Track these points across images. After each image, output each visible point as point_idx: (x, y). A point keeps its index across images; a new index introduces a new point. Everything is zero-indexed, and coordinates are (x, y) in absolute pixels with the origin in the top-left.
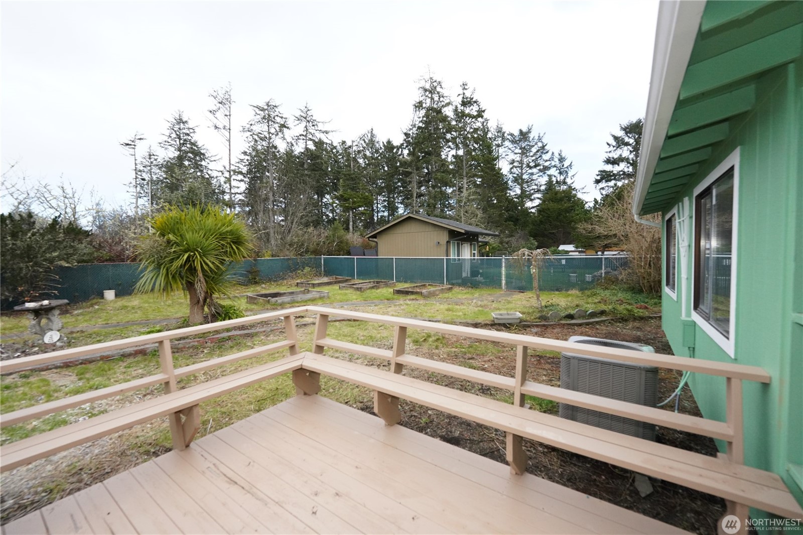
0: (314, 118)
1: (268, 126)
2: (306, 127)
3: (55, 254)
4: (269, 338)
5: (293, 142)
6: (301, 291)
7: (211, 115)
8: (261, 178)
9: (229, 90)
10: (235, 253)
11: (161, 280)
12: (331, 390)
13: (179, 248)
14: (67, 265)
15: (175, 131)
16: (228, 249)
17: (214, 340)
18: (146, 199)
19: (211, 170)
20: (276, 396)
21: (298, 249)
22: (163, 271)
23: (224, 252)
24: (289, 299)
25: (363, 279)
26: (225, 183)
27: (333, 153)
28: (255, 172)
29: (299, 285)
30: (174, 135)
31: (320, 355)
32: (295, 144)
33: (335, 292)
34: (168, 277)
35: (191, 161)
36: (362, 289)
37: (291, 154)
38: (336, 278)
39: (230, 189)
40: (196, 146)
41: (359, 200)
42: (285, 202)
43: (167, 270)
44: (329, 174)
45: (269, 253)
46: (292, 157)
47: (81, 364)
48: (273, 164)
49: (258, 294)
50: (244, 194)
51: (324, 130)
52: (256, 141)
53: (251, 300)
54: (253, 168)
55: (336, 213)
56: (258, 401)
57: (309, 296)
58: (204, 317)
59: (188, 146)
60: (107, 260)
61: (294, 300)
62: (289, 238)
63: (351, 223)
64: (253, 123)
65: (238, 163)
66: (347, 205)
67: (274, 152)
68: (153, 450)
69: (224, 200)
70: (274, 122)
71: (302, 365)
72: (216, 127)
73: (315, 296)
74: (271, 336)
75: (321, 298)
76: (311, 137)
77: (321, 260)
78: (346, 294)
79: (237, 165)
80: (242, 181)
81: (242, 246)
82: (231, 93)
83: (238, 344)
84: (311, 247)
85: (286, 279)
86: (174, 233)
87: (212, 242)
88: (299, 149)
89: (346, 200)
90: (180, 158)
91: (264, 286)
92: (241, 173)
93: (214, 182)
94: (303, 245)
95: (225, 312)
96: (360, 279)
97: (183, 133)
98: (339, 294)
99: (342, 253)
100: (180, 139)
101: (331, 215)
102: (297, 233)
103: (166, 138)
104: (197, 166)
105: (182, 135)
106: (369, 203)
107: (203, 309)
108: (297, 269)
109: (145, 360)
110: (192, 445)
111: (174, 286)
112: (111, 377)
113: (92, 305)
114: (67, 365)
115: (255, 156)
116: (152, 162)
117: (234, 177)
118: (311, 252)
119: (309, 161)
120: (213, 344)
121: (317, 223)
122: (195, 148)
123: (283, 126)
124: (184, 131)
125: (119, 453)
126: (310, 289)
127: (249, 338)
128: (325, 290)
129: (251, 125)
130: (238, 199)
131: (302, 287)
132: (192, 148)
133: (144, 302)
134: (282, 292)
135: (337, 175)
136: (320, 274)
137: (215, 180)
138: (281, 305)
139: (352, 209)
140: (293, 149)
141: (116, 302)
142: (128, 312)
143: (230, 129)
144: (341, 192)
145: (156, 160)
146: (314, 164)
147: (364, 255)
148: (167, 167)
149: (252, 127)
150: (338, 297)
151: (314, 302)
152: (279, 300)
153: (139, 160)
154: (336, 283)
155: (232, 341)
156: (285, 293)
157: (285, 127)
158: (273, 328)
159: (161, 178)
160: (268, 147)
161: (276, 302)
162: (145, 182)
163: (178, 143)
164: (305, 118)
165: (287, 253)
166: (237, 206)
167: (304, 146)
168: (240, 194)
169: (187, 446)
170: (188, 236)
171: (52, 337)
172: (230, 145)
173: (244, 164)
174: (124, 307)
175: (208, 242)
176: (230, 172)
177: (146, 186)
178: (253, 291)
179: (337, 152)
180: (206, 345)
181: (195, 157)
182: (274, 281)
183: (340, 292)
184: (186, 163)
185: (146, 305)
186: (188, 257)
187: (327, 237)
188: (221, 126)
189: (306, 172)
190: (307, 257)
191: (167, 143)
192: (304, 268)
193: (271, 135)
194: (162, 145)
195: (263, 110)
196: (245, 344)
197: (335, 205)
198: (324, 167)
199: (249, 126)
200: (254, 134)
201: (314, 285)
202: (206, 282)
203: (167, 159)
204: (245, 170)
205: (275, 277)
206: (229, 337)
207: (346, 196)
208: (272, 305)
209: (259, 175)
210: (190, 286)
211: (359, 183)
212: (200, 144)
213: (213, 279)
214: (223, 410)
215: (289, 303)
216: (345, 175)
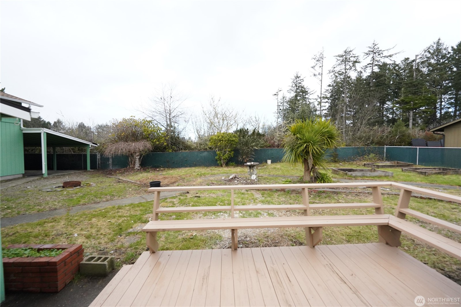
0: (380, 49)
1: (345, 65)
2: (373, 57)
3: (254, 144)
4: (348, 197)
5: (362, 70)
6: (369, 170)
7: (312, 69)
8: (338, 99)
9: (322, 52)
10: (329, 144)
11: (293, 157)
12: (406, 248)
13: (302, 141)
14: (257, 148)
15: (295, 83)
16: (326, 142)
17: (316, 191)
18: (281, 118)
19: (311, 99)
20: (360, 237)
21: (365, 141)
22: (294, 152)
23: (323, 143)
24: (361, 174)
25: (425, 165)
26: (318, 105)
27: (395, 70)
28: (335, 96)
29: (366, 165)
30: (294, 85)
31: (402, 220)
32: (363, 72)
33: (398, 173)
34: (296, 156)
35: (301, 97)
36: (427, 174)
37: (360, 79)
38: (398, 163)
39: (321, 108)
40: (304, 88)
41: (421, 101)
42: (353, 111)
43: (296, 152)
44: (391, 86)
45: (345, 144)
46: (361, 80)
47: (263, 190)
48: (347, 88)
49: (338, 168)
50: (327, 110)
51: (388, 55)
52: (337, 77)
53: (335, 172)
54: (333, 94)
55: (396, 114)
56: (348, 235)
57: (376, 174)
58: (311, 178)
59: (300, 89)
60: (268, 147)
61: (364, 175)
62: (358, 134)
63: (411, 121)
64: (335, 66)
65: (325, 92)
66: (408, 107)
67: (348, 81)
68: (294, 240)
69: (316, 114)
70: (349, 62)
71: (388, 223)
72: (315, 75)
73: (381, 174)
74: (350, 196)
75: (385, 176)
76: (377, 63)
77: (384, 149)
78: (409, 176)
79: (325, 93)
80: (327, 102)
81: (333, 140)
82: (324, 54)
83: (329, 197)
84: (376, 140)
85: (355, 161)
86: (300, 134)
87: (318, 138)
88: (365, 75)
89: (407, 103)
90: (296, 96)
91: (341, 164)
92: (327, 98)
93: (311, 105)
94: (369, 138)
95: (321, 177)
96: (422, 165)
97: (298, 83)
98: (402, 175)
99: (403, 144)
100: (296, 86)
101: (391, 116)
102: (364, 130)
103: (290, 88)
104: (304, 99)
105: (297, 84)
106: (432, 103)
107: (310, 174)
108: (365, 155)
109: (285, 194)
110: (316, 247)
111: (298, 160)
112: (273, 199)
113: (264, 166)
114: (258, 190)
115: (335, 86)
116: (284, 101)
117: (323, 101)
118: (375, 143)
119: (374, 80)
120: (315, 193)
121: (380, 123)
122: (303, 89)
123: (356, 62)
124: (299, 82)
125: (281, 236)
126: (376, 169)
127: (335, 194)
128: (390, 171)
129: (334, 68)
130: (324, 113)
131: (368, 167)
132: (302, 90)
133: (282, 167)
134: (355, 169)
135: (398, 86)
136: (383, 159)
137: (312, 104)
138: (354, 177)
139: (413, 109)
140: (362, 75)
141: (271, 165)
142: (276, 170)
143: (322, 74)
144: (402, 98)
145: (285, 99)
146: (378, 82)
147: (427, 146)
148: (290, 102)
149: (335, 69)
150: (402, 177)
151: (381, 179)
152: (354, 174)
153: (279, 100)
154: (398, 166)
155: (325, 194)
156: (357, 170)
157: (357, 62)
158: (351, 191)
159: (287, 108)
160: (344, 78)
161: (351, 175)
162: (281, 111)
163: (295, 89)
164: (373, 52)
165: (357, 144)
166: (323, 117)
167: (370, 71)
168: (325, 110)
169: (314, 247)
170: (307, 135)
171: (254, 177)
172: (321, 83)
173: (328, 92)
174: (275, 168)
175: (316, 138)
176: (321, 98)
177: (281, 113)
178: (335, 166)
179: (399, 68)
180: (312, 193)
181: (303, 94)
182: (347, 161)
183: (403, 173)
184: (299, 98)
185: (283, 168)
186: (306, 146)
187: (390, 132)
188: (317, 74)
189: (371, 88)
190: (372, 146)
191: (291, 90)
192: (369, 154)
193: (346, 70)
194: (289, 91)
195: (342, 56)
196: (333, 197)
197: (394, 108)
198: (386, 82)
199: (333, 69)
200: (336, 73)
201: (378, 167)
202: (313, 159)
203: (290, 98)
204: (329, 95)
205: (348, 159)
206: (324, 191)
207: (407, 100)
208: (348, 176)
209: (337, 97)
210: (305, 161)
211: (421, 88)
212: (305, 87)
213: (317, 157)
214: (327, 233)
215: (360, 177)
216: (406, 84)
